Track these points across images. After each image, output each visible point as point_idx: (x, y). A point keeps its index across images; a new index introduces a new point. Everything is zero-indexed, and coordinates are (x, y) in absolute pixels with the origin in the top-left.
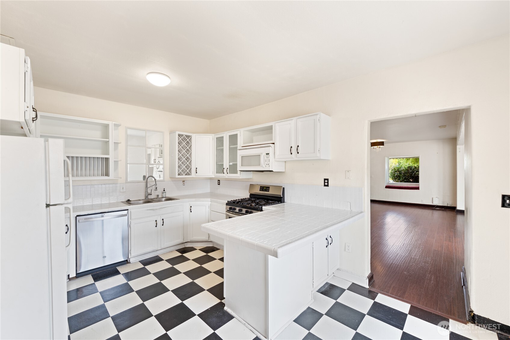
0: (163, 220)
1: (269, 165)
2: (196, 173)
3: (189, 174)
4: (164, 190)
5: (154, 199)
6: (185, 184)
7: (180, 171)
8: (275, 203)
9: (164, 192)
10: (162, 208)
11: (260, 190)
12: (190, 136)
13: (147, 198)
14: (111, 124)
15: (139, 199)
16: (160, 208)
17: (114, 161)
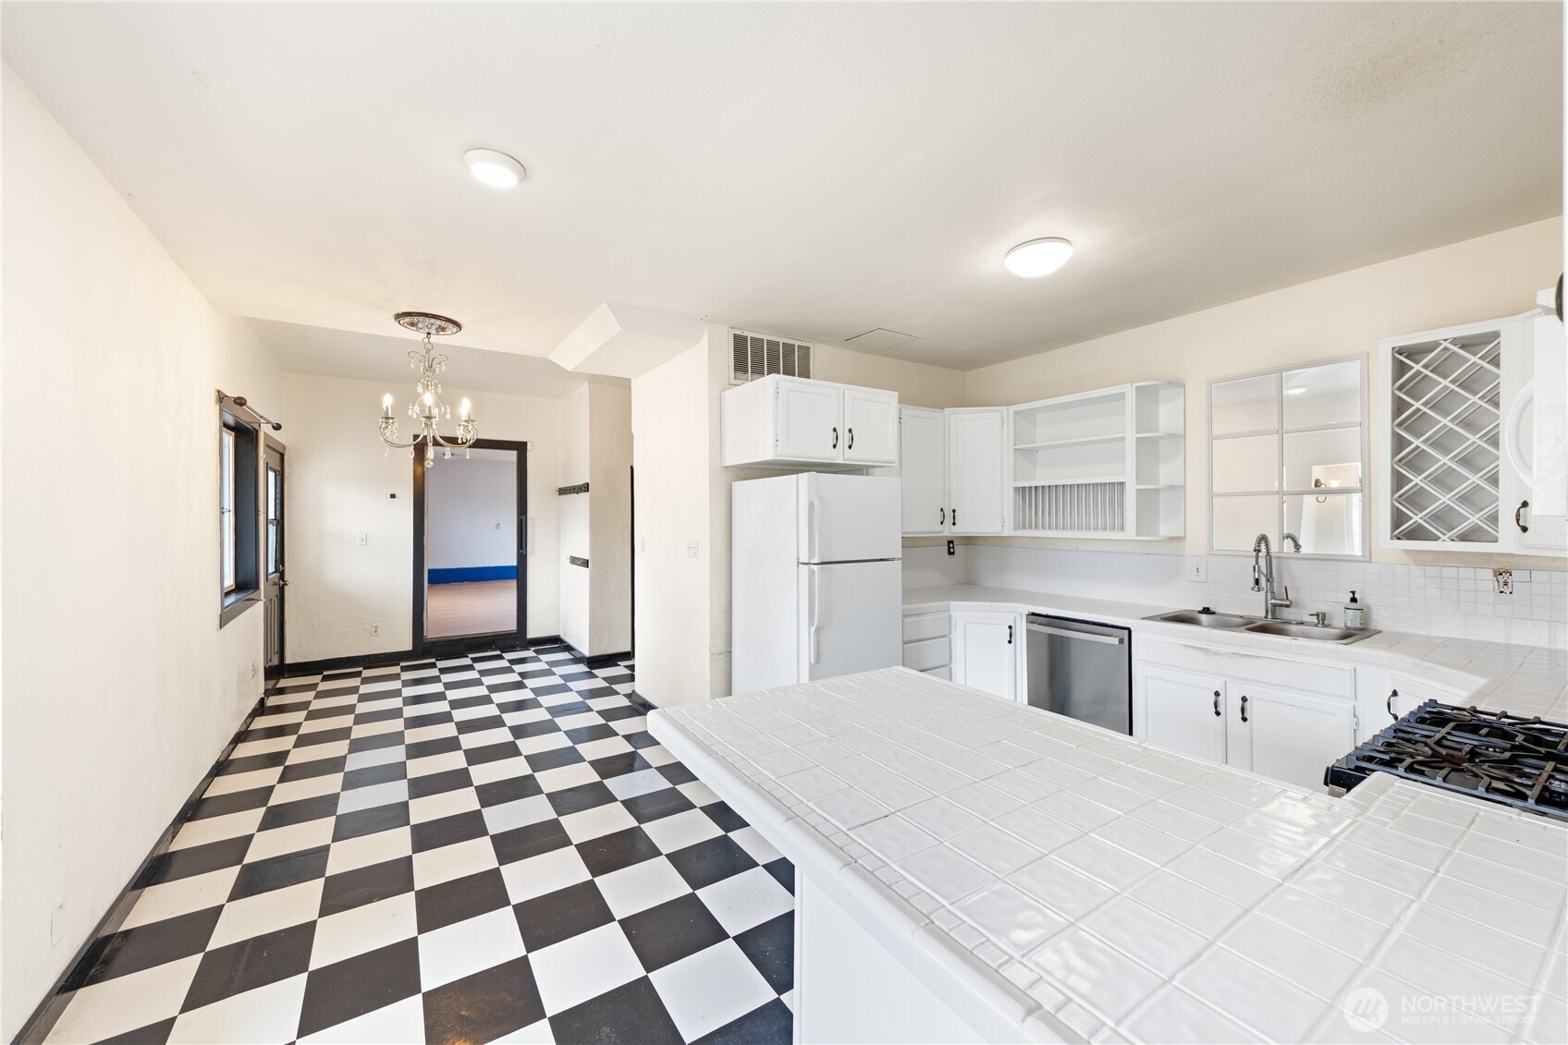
0: (1244, 699)
2: (1524, 529)
3: (1483, 537)
4: (1354, 600)
5: (1298, 627)
6: (1517, 587)
9: (1353, 605)
12: (1488, 337)
13: (1270, 617)
14: (1130, 391)
15: (1241, 614)
16: (1234, 654)
17: (1137, 490)
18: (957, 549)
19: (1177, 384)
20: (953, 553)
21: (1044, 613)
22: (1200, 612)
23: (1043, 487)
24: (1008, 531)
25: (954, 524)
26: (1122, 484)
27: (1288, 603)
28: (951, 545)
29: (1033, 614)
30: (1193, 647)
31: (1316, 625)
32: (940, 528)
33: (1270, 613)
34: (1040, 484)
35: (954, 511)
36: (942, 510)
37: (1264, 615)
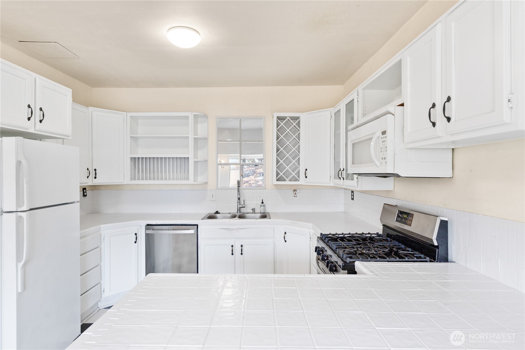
0: (242, 246)
1: (385, 161)
2: (306, 177)
3: (296, 180)
4: (262, 203)
5: (247, 215)
6: (298, 195)
7: (281, 174)
8: (407, 259)
9: (262, 205)
10: (241, 228)
11: (397, 221)
12: (298, 118)
13: (239, 212)
14: (191, 115)
15: (229, 212)
16: (238, 228)
17: (194, 161)
18: (88, 192)
19: (206, 116)
20: (86, 196)
21: (155, 224)
22: (215, 213)
23: (142, 158)
24: (127, 181)
25: (95, 178)
26: (188, 158)
27: (244, 206)
28: (85, 191)
29: (148, 225)
30: (224, 228)
31: (252, 213)
32: (86, 180)
33: (239, 211)
34: (140, 156)
35: (95, 170)
36: (88, 169)
37: (237, 211)
